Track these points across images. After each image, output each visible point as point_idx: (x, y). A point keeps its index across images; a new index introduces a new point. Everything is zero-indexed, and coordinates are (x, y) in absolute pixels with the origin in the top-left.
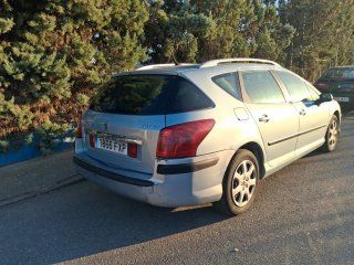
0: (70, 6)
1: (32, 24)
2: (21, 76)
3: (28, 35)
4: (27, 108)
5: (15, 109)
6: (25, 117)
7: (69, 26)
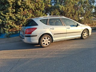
0: (25, 6)
1: (19, 10)
2: (17, 20)
3: (18, 12)
4: (18, 26)
5: (16, 26)
6: (18, 28)
7: (26, 10)
